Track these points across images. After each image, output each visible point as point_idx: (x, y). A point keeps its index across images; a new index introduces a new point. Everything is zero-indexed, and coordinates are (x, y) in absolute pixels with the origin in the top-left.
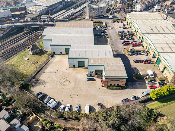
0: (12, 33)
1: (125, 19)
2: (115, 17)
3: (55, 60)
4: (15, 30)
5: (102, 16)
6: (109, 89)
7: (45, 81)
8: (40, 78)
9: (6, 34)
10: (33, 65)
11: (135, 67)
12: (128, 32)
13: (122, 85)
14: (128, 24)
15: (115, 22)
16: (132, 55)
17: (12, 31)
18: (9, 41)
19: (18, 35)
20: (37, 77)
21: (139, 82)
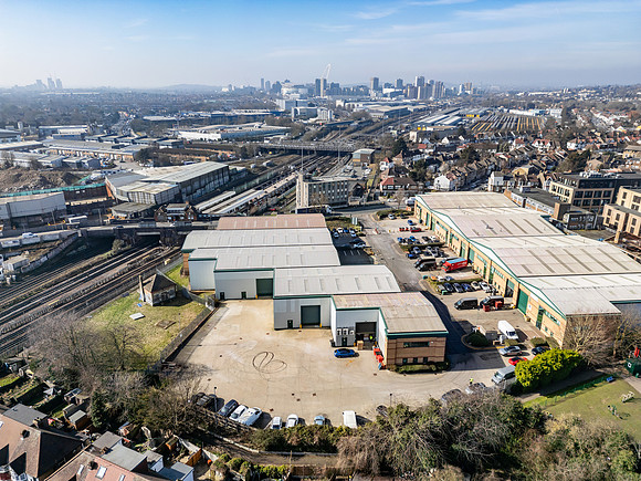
0: (74, 255)
1: (413, 210)
2: (383, 205)
3: (227, 313)
4: (84, 247)
5: (345, 203)
6: (402, 373)
7: (209, 365)
8: (190, 361)
9: (57, 256)
10: (161, 330)
11: (463, 319)
12: (427, 239)
13: (436, 360)
14: (421, 222)
15: (383, 217)
16: (449, 293)
17: (76, 249)
18: (67, 277)
19: (95, 259)
20: (180, 358)
21: (480, 354)
